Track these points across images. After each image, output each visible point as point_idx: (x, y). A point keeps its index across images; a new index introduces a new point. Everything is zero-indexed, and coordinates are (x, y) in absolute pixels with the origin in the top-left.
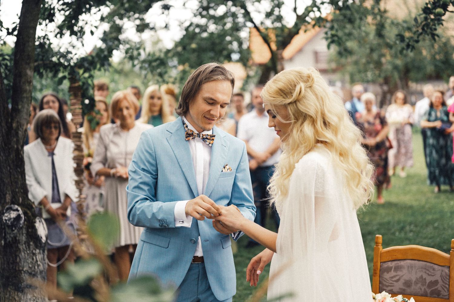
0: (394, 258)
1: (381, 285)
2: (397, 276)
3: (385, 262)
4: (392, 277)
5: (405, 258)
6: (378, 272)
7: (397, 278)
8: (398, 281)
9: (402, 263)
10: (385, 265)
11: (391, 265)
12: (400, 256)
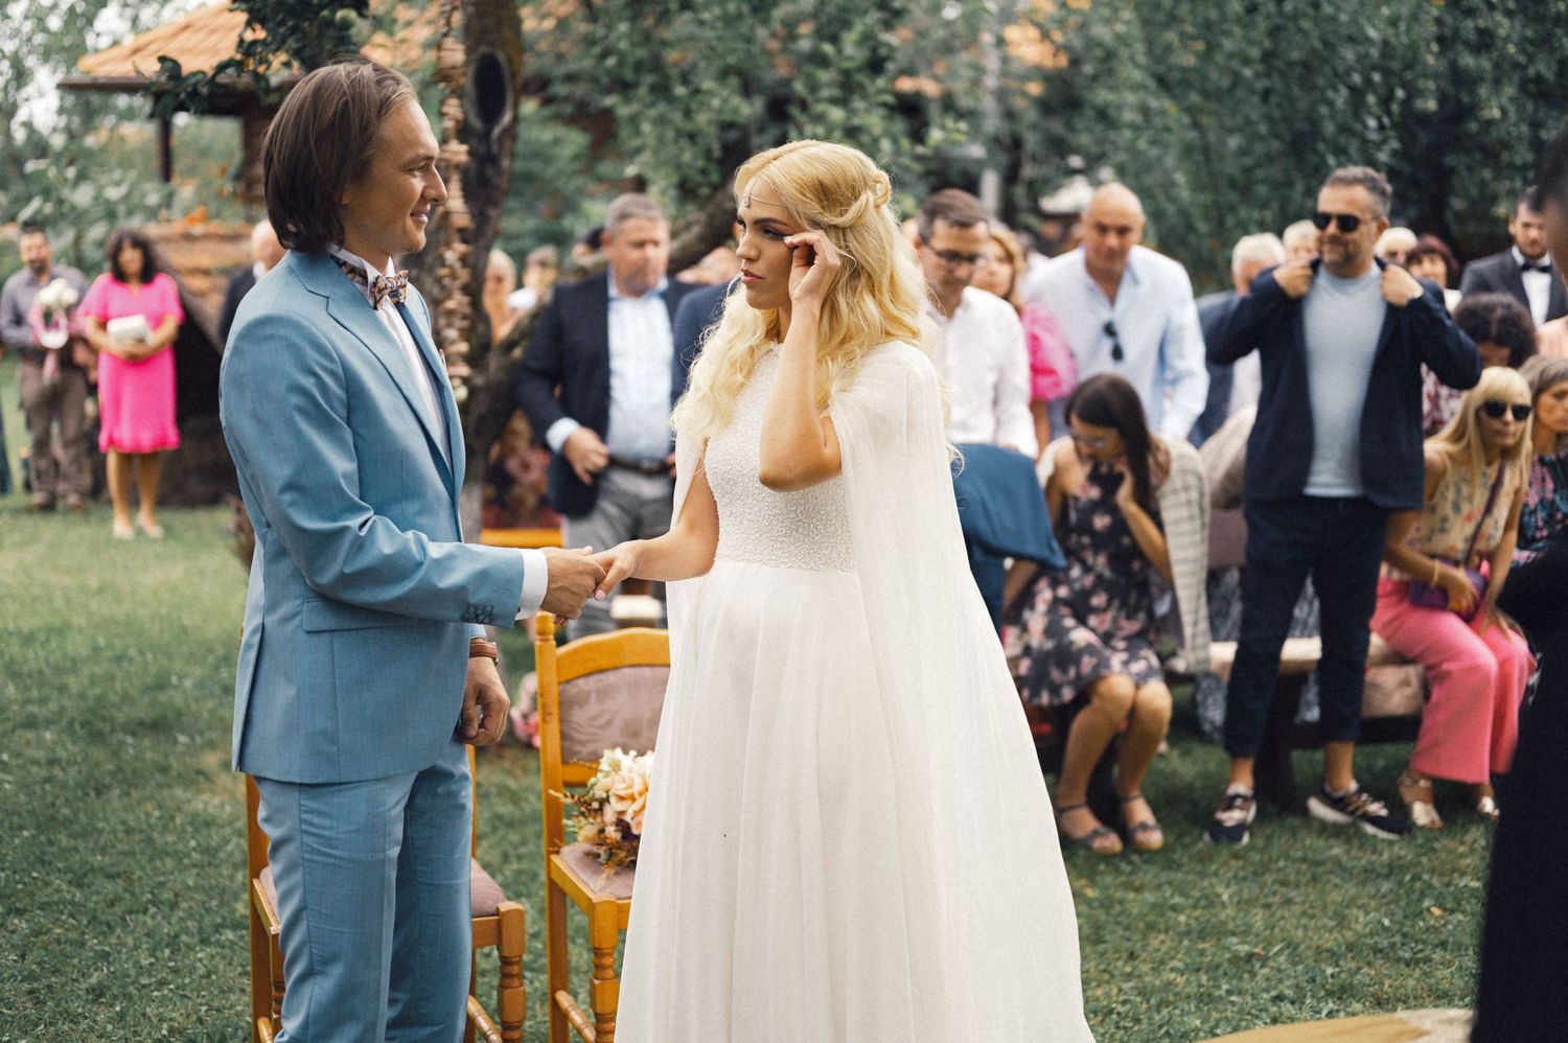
0: (592, 666)
1: (567, 744)
2: (603, 712)
3: (568, 681)
4: (594, 718)
5: (618, 663)
6: (555, 710)
7: (606, 717)
8: (609, 723)
9: (611, 677)
10: (573, 689)
11: (587, 688)
12: (603, 662)
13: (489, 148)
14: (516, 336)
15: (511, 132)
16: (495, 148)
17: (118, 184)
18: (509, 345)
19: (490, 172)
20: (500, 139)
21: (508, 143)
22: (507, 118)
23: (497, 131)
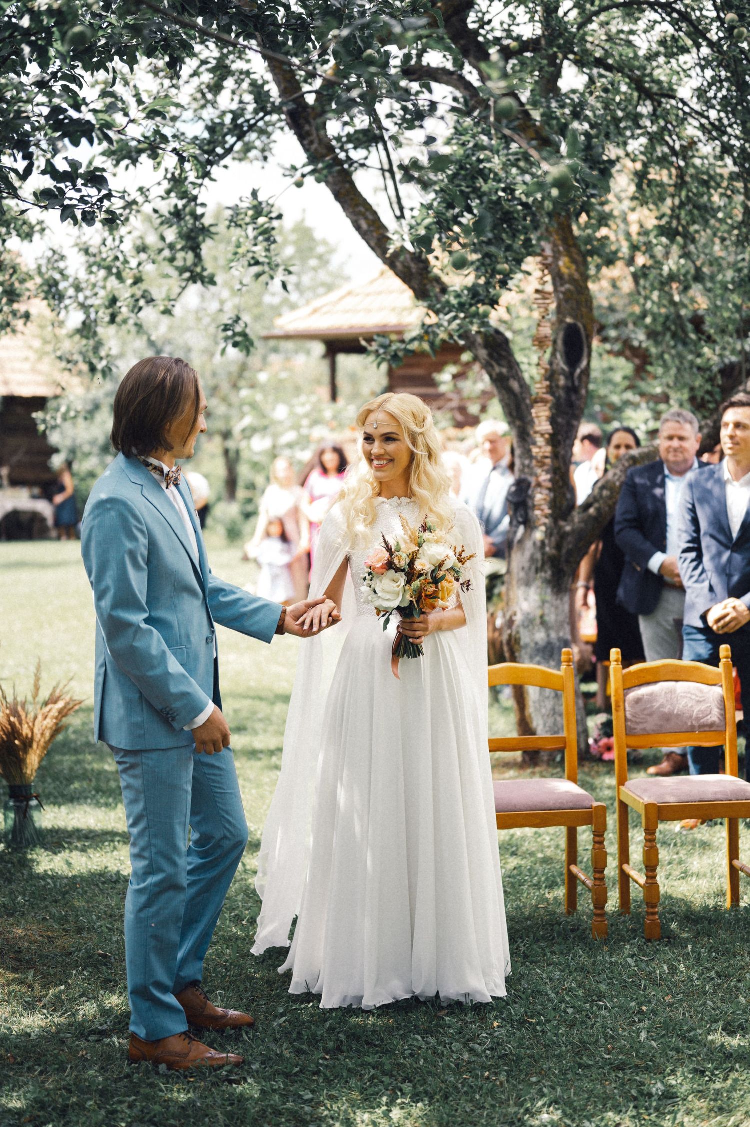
1: (629, 723)
3: (629, 688)
6: (622, 704)
13: (573, 382)
14: (591, 500)
15: (587, 371)
16: (577, 383)
17: (303, 405)
18: (587, 506)
19: (574, 397)
20: (580, 377)
21: (584, 378)
22: (584, 363)
23: (578, 371)
